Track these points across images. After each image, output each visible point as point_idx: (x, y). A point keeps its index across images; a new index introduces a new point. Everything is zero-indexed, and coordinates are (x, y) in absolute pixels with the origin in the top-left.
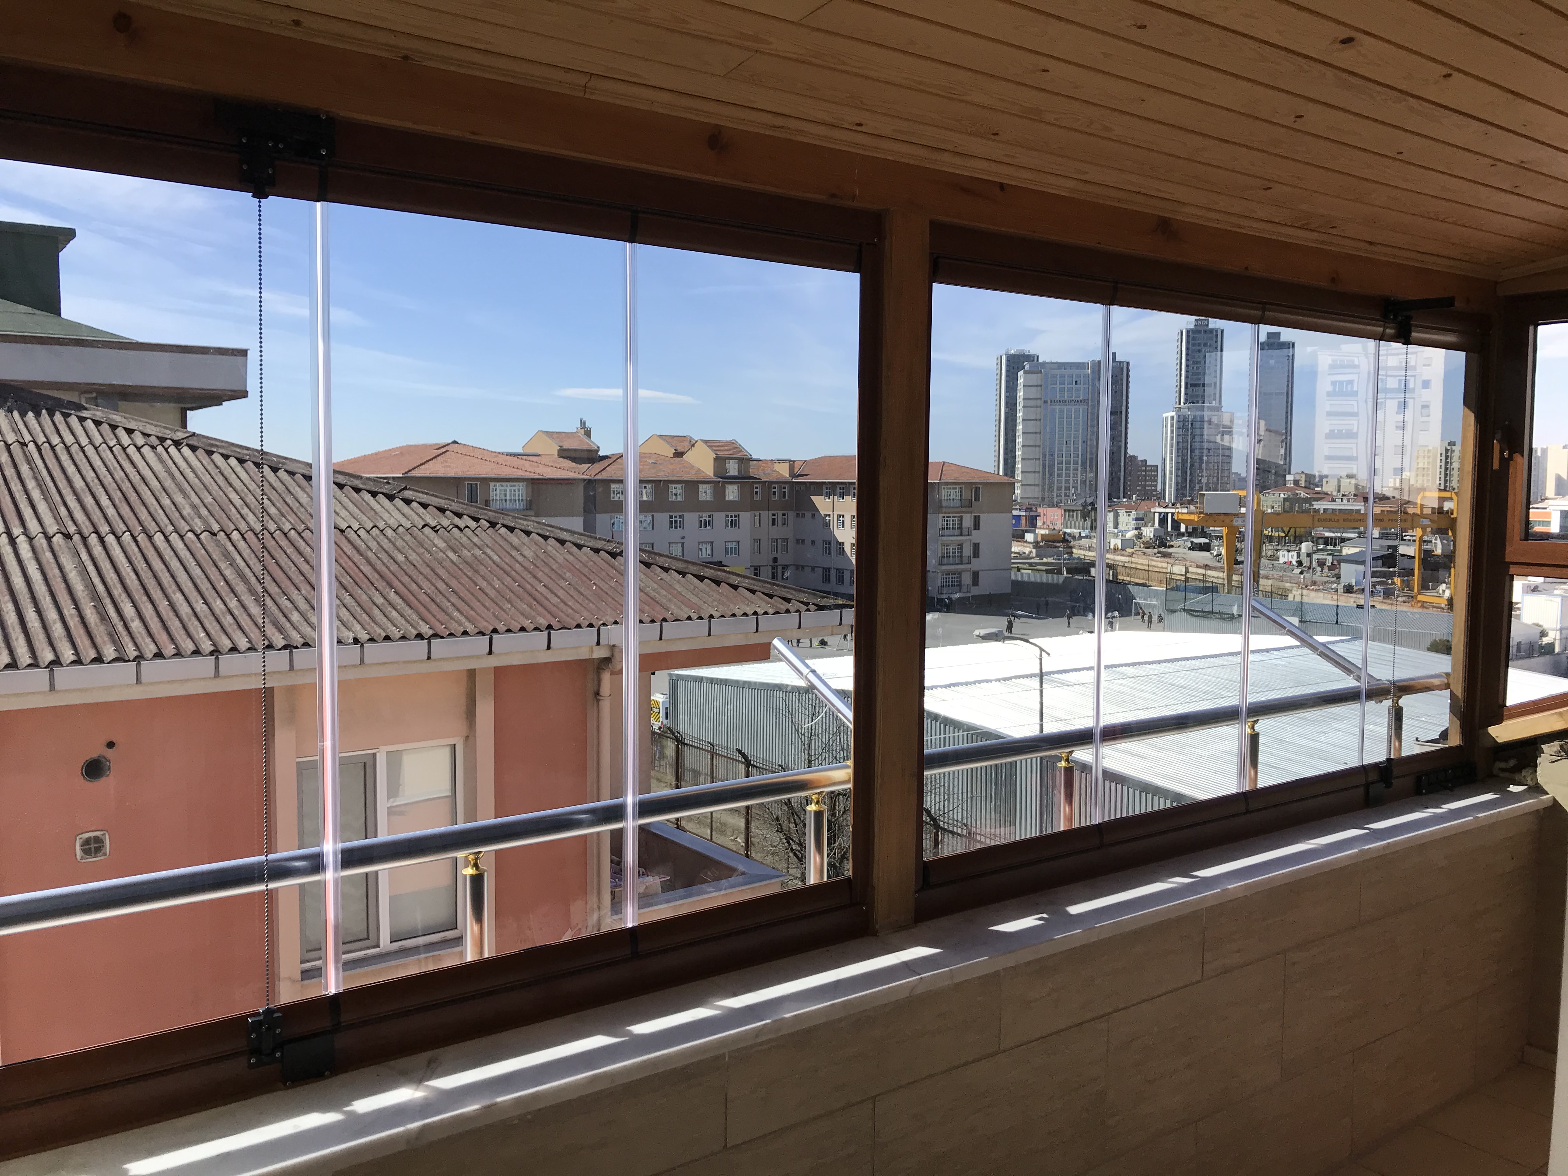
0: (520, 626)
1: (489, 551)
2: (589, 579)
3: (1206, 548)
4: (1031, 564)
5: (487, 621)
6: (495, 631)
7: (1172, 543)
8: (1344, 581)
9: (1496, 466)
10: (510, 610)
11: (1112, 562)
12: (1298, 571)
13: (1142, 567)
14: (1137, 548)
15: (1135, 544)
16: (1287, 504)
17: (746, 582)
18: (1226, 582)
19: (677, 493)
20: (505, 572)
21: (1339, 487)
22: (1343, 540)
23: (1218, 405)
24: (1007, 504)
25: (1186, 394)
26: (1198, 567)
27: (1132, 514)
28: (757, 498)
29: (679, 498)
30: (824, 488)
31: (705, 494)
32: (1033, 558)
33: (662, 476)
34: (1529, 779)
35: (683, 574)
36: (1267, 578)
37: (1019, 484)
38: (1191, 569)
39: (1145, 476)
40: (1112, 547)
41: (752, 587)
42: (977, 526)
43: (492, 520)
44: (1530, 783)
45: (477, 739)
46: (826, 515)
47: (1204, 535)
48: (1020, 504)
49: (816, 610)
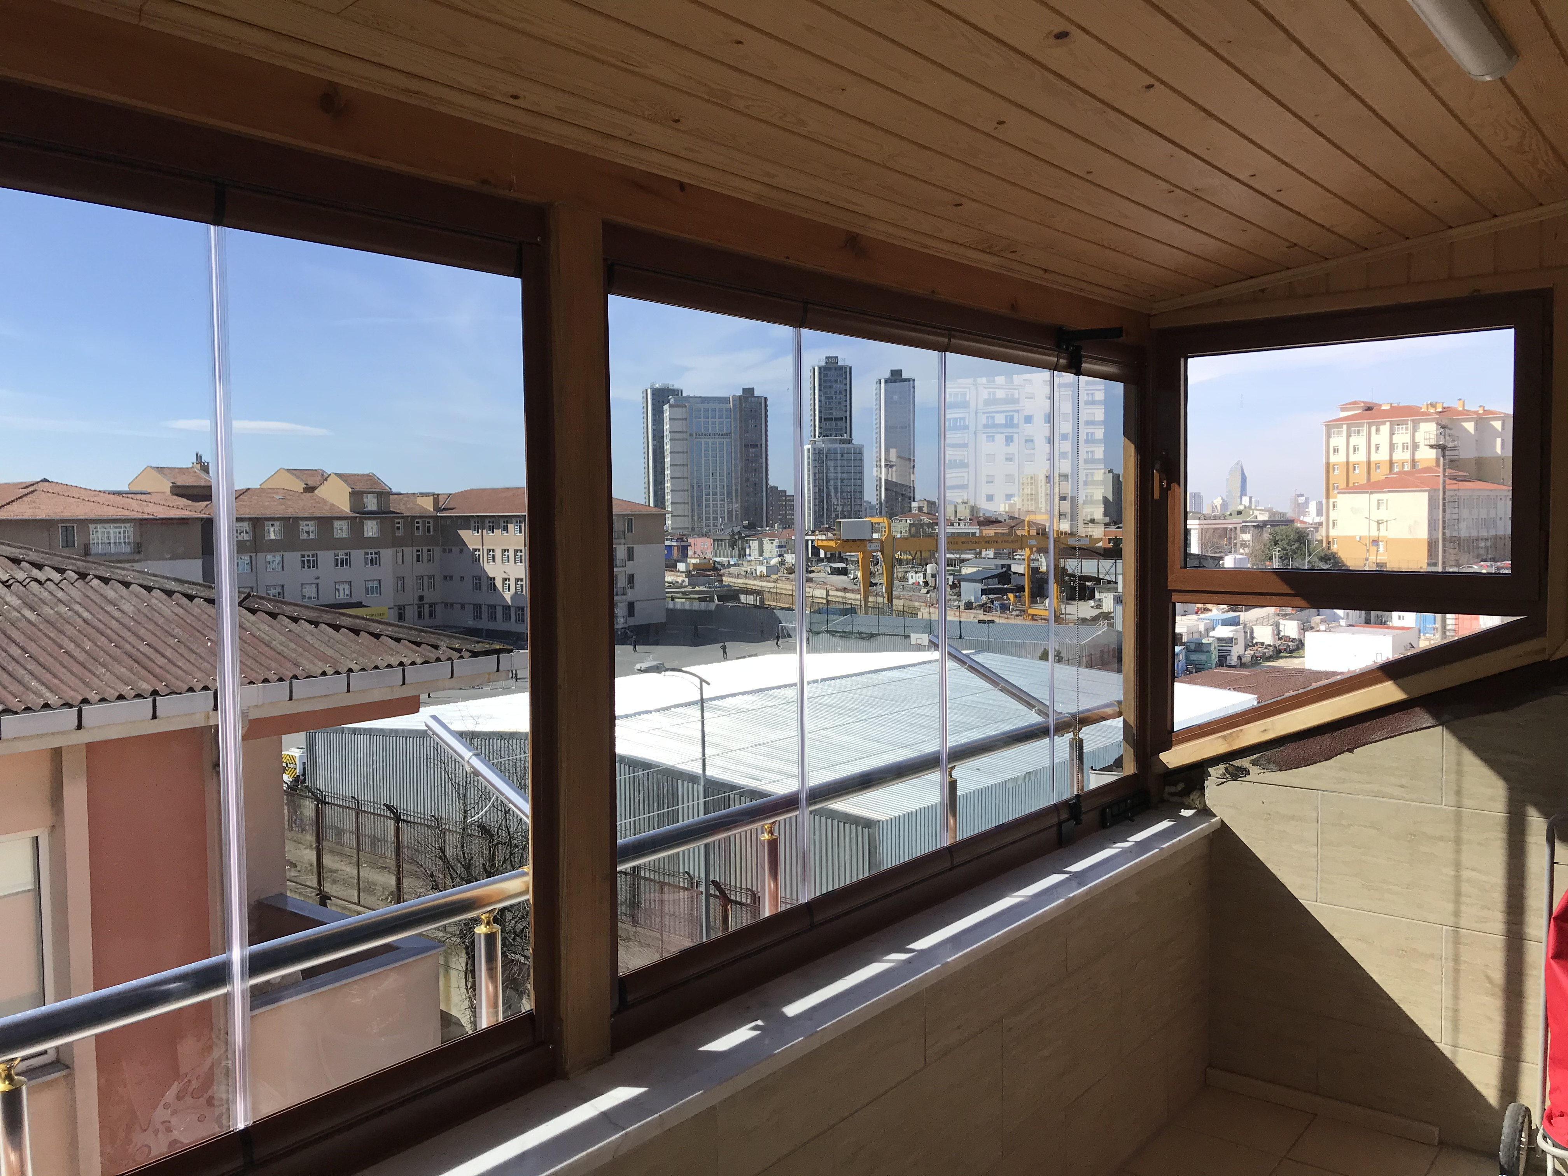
0: (117, 694)
1: (77, 607)
2: (202, 634)
3: (844, 572)
4: (684, 593)
5: (74, 690)
6: (85, 701)
7: (813, 569)
8: (965, 598)
9: (1157, 496)
10: (104, 675)
11: (759, 588)
12: (924, 591)
13: (786, 592)
14: (781, 574)
15: (779, 571)
16: (913, 529)
17: (390, 630)
18: (863, 603)
19: (309, 530)
20: (98, 630)
21: (956, 512)
22: (962, 561)
23: (849, 438)
24: (662, 535)
25: (820, 428)
26: (837, 590)
27: (775, 542)
28: (400, 533)
29: (312, 536)
30: (472, 522)
31: (341, 530)
32: (686, 587)
33: (290, 512)
34: (1197, 802)
35: (316, 624)
36: (899, 598)
37: (669, 515)
38: (831, 593)
39: (785, 505)
40: (758, 574)
41: (396, 635)
42: (631, 557)
43: (82, 570)
44: (1199, 807)
45: (66, 829)
46: (476, 550)
47: (841, 560)
48: (672, 535)
49: (470, 657)
